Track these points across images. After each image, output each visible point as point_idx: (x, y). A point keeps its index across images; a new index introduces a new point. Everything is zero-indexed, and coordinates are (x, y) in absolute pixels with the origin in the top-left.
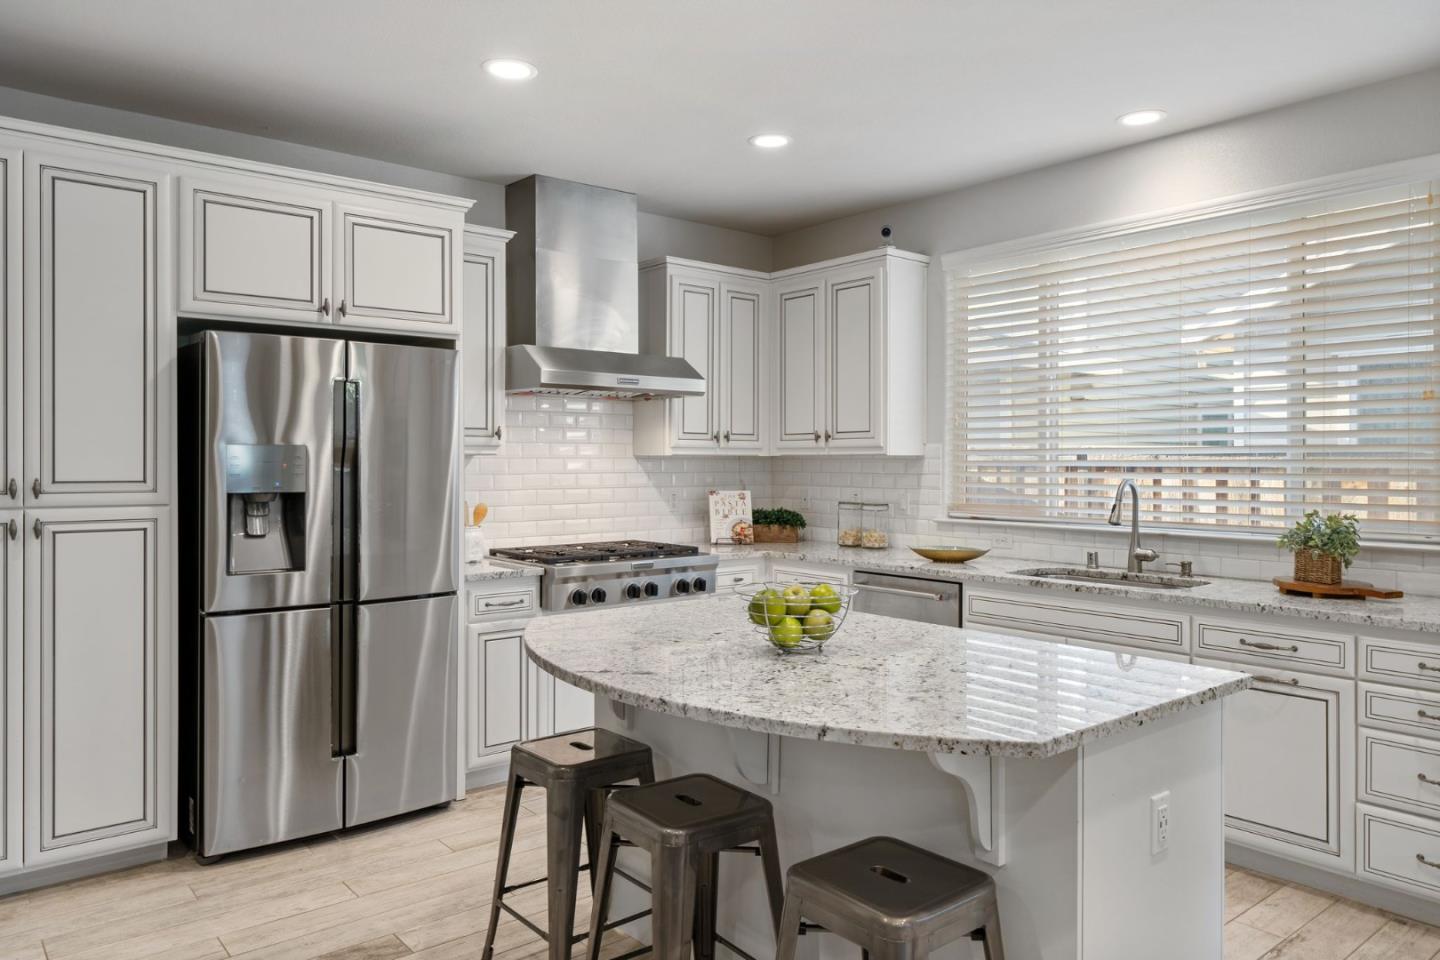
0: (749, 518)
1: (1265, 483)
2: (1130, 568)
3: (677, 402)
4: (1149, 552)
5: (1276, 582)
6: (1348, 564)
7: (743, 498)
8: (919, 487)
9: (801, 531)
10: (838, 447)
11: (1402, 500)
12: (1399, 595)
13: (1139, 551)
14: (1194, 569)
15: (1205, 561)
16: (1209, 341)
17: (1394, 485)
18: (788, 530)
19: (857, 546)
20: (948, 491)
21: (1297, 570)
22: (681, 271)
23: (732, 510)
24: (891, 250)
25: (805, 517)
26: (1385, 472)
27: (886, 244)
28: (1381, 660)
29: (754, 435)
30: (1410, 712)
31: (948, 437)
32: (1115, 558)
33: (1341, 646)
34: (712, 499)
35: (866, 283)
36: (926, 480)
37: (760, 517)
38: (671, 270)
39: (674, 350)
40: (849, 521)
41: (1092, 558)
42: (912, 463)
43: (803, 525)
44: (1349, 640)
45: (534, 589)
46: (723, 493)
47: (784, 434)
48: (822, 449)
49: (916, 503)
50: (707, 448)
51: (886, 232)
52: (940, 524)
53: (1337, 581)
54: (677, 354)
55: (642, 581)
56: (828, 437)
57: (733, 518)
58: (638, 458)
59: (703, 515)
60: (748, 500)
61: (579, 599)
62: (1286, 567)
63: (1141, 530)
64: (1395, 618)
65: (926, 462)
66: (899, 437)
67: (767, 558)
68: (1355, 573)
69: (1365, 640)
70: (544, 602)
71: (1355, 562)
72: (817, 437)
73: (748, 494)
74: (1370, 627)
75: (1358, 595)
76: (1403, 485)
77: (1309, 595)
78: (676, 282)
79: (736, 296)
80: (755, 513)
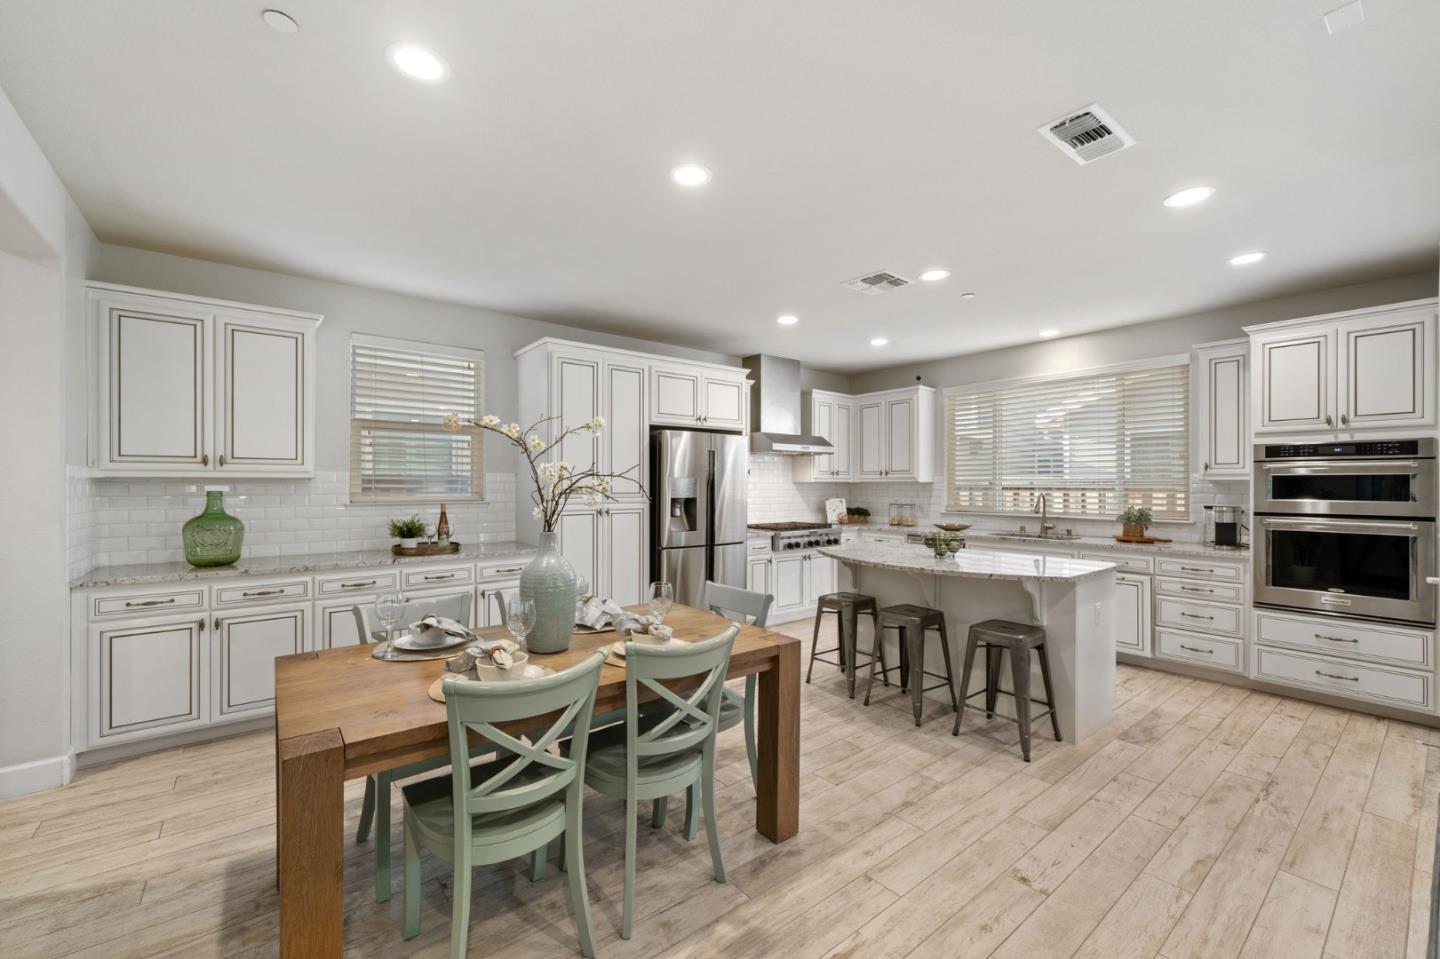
0: (845, 511)
1: (1088, 494)
2: (1042, 532)
3: (817, 457)
4: (1051, 525)
5: (1114, 537)
6: (1147, 528)
7: (841, 502)
8: (931, 497)
9: (868, 518)
10: (892, 477)
11: (1159, 502)
12: (1170, 541)
13: (1046, 525)
14: (1073, 533)
15: (1078, 529)
16: (1051, 422)
17: (1155, 495)
18: (862, 518)
19: (899, 525)
20: (945, 498)
21: (1124, 532)
22: (819, 397)
23: (836, 509)
24: (921, 387)
25: (870, 511)
26: (1151, 490)
27: (918, 384)
28: (1165, 567)
29: (848, 473)
30: (1178, 587)
31: (946, 474)
32: (1034, 528)
33: (1148, 562)
34: (827, 503)
35: (908, 401)
36: (935, 493)
37: (851, 511)
38: (814, 395)
39: (816, 432)
40: (894, 512)
41: (1022, 529)
42: (927, 486)
43: (869, 515)
44: (1151, 559)
45: (770, 541)
46: (832, 500)
47: (862, 472)
48: (884, 479)
49: (929, 504)
50: (829, 478)
51: (919, 378)
52: (942, 514)
53: (1142, 536)
54: (817, 435)
55: (813, 539)
56: (887, 473)
57: (837, 512)
58: (795, 483)
59: (822, 510)
60: (844, 504)
61: (790, 546)
62: (1119, 531)
63: (1047, 516)
64: (1171, 550)
65: (934, 485)
66: (924, 474)
67: (859, 530)
68: (1149, 533)
69: (1158, 559)
70: (774, 547)
71: (1150, 528)
72: (881, 473)
73: (844, 500)
74: (1161, 553)
75: (1151, 541)
76: (1160, 495)
77: (1130, 542)
78: (817, 400)
79: (840, 407)
80: (848, 509)
